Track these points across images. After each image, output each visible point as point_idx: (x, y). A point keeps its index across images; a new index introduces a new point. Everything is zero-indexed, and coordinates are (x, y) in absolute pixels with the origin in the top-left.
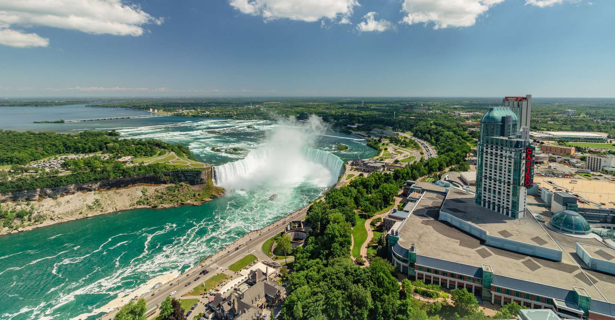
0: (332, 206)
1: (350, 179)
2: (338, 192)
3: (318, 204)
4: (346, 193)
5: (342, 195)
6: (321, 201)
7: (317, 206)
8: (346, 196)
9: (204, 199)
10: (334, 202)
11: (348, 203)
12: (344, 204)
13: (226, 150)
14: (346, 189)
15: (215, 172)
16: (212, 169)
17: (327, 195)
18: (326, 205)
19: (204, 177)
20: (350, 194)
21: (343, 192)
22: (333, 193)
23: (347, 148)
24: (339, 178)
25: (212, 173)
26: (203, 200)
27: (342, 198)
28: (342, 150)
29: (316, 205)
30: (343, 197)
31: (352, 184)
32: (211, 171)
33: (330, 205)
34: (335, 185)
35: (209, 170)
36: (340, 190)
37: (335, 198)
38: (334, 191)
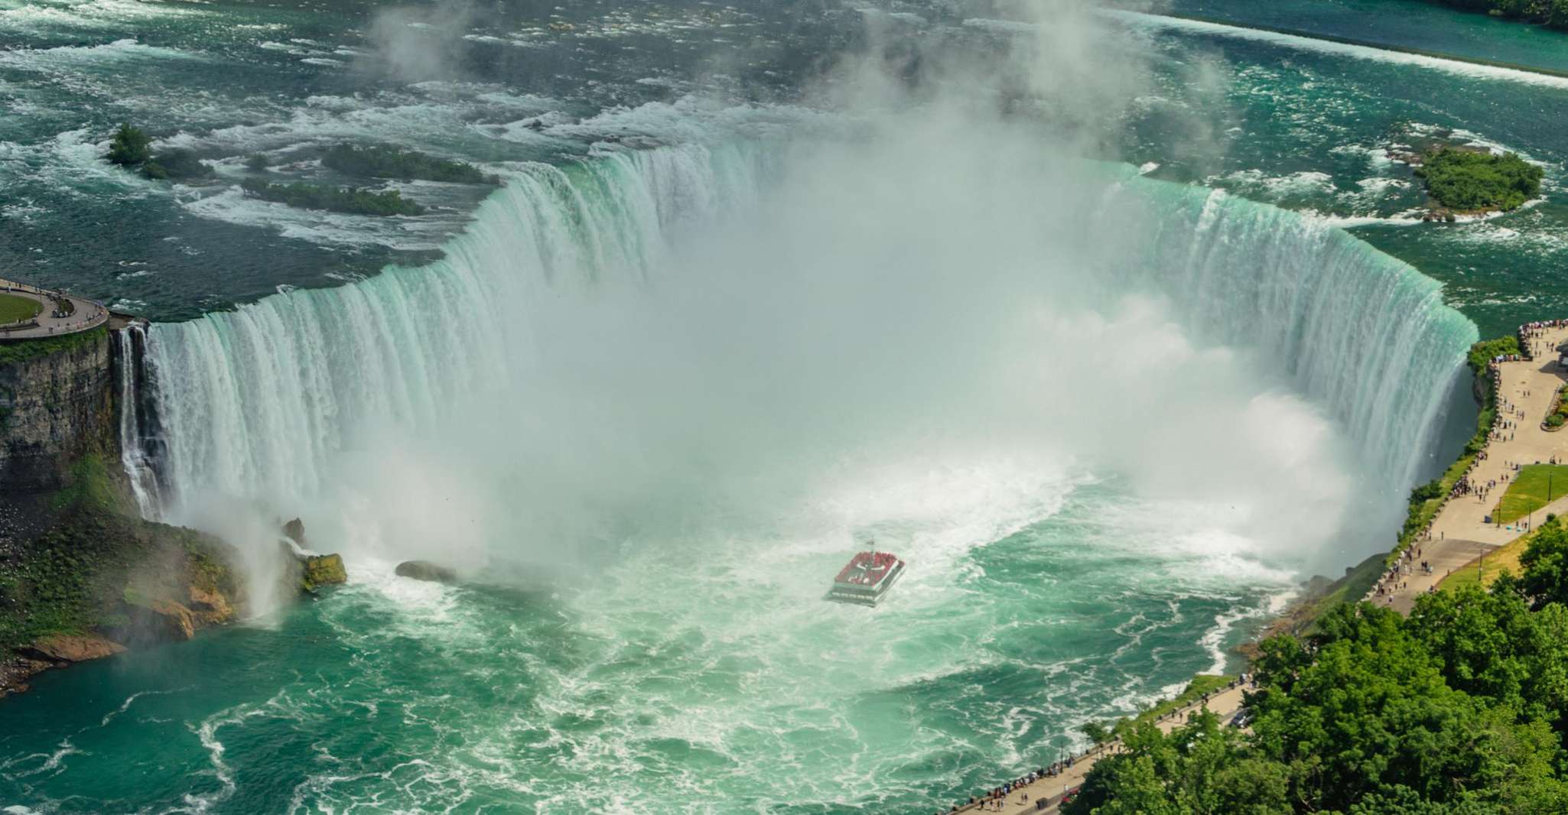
0: (1313, 781)
1: (1538, 518)
2: (1395, 647)
3: (1170, 755)
4: (1480, 662)
5: (1437, 681)
6: (1205, 722)
7: (1161, 770)
8: (1474, 688)
9: (45, 643)
10: (1343, 740)
11: (1496, 766)
12: (1447, 772)
13: (258, 164)
14: (1484, 622)
15: (144, 377)
16: (115, 350)
17: (1272, 664)
18: (1260, 768)
19: (44, 427)
20: (1519, 668)
21: (1448, 652)
22: (1342, 653)
23: (1525, 184)
24: (1418, 497)
25: (117, 391)
26: (31, 654)
27: (1435, 707)
28: (1467, 205)
29: (1147, 763)
30: (1445, 701)
31: (1545, 563)
32: (113, 372)
33: (1302, 767)
34: (1375, 569)
35: (88, 364)
36: (1411, 628)
37: (1350, 705)
38: (1352, 633)
